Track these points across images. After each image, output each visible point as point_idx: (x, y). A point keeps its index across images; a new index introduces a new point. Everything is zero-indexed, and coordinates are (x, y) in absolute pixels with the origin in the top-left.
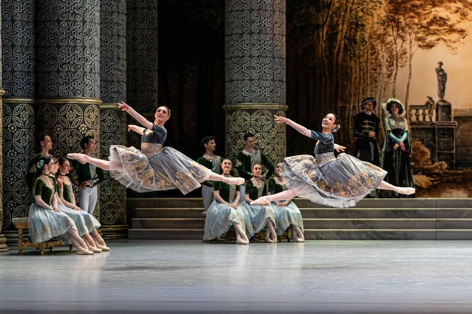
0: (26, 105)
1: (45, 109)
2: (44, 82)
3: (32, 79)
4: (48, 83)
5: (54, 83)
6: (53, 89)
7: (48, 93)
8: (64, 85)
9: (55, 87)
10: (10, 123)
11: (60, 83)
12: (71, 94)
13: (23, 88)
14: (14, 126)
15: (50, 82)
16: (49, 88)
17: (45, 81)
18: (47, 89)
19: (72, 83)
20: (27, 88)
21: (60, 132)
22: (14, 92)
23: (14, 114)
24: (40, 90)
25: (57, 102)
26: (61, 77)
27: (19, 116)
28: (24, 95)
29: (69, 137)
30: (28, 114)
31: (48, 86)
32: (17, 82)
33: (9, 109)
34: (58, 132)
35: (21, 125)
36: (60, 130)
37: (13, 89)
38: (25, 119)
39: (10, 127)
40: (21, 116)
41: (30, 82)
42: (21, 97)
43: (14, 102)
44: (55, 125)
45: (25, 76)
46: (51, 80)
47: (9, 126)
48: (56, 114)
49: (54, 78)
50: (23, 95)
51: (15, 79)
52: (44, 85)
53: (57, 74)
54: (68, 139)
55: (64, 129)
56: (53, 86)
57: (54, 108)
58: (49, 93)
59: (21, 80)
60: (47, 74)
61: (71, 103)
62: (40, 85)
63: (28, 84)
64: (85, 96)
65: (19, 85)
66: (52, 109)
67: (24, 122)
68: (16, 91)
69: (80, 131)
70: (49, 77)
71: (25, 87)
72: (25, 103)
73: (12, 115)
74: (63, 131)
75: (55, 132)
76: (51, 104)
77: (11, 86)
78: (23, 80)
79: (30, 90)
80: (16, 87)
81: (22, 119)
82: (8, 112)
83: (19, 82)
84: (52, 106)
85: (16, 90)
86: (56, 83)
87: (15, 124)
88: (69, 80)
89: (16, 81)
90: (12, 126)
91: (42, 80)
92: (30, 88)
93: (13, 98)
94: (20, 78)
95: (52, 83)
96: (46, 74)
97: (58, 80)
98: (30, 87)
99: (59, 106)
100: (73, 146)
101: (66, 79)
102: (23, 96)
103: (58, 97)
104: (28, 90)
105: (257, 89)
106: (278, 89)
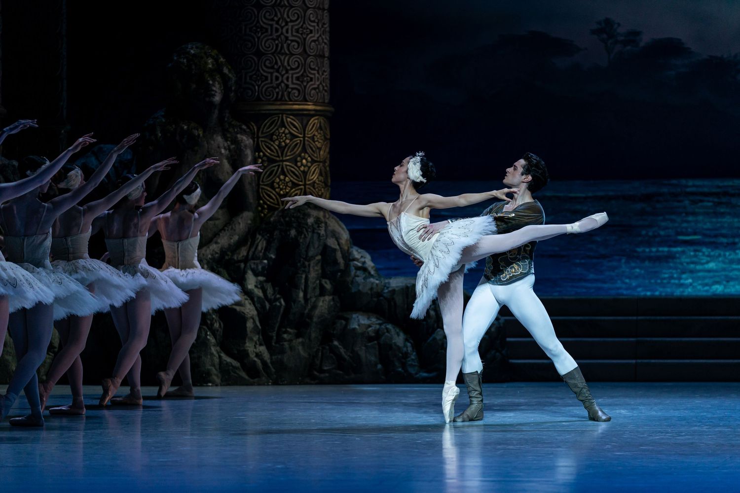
105: (272, 73)
106: (313, 72)
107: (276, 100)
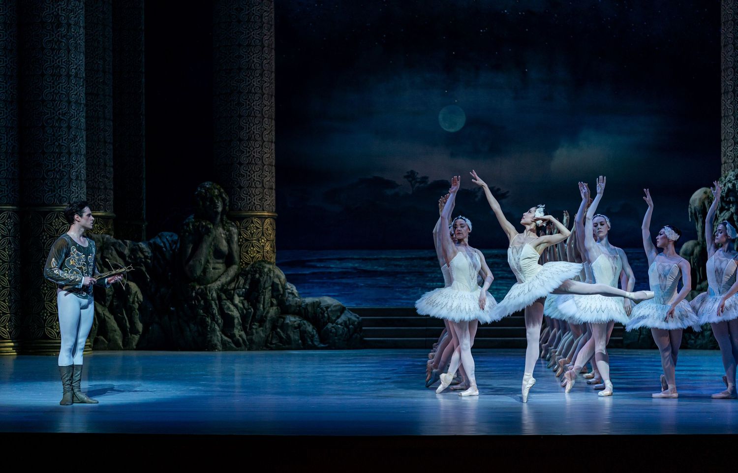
0: (12, 213)
1: (31, 216)
2: (29, 190)
3: (16, 186)
4: (33, 190)
5: (39, 190)
6: (39, 196)
7: (33, 201)
8: (50, 193)
9: (41, 194)
11: (46, 190)
12: (57, 201)
13: (8, 195)
15: (35, 189)
16: (34, 196)
17: (30, 188)
18: (32, 196)
19: (57, 190)
20: (12, 195)
24: (25, 197)
25: (42, 210)
26: (47, 184)
27: (4, 224)
28: (9, 202)
30: (13, 222)
31: (33, 194)
34: (44, 240)
35: (6, 233)
36: (46, 239)
38: (10, 227)
41: (15, 189)
44: (41, 233)
45: (10, 183)
46: (36, 187)
48: (42, 222)
49: (39, 186)
52: (30, 192)
53: (42, 181)
55: (50, 237)
56: (38, 193)
57: (40, 215)
59: (5, 187)
60: (32, 181)
61: (57, 211)
62: (25, 192)
63: (13, 191)
65: (3, 193)
66: (38, 217)
67: (9, 230)
70: (34, 184)
71: (10, 194)
72: (9, 211)
74: (49, 239)
75: (41, 240)
78: (7, 187)
79: (15, 197)
81: (7, 227)
83: (3, 190)
84: (37, 213)
86: (42, 190)
88: (54, 187)
91: (27, 187)
95: (37, 190)
97: (43, 187)
98: (15, 194)
99: (45, 214)
101: (51, 186)
102: (7, 204)
103: (44, 204)
104: (13, 197)
105: (247, 197)
106: (267, 196)
107: (249, 210)
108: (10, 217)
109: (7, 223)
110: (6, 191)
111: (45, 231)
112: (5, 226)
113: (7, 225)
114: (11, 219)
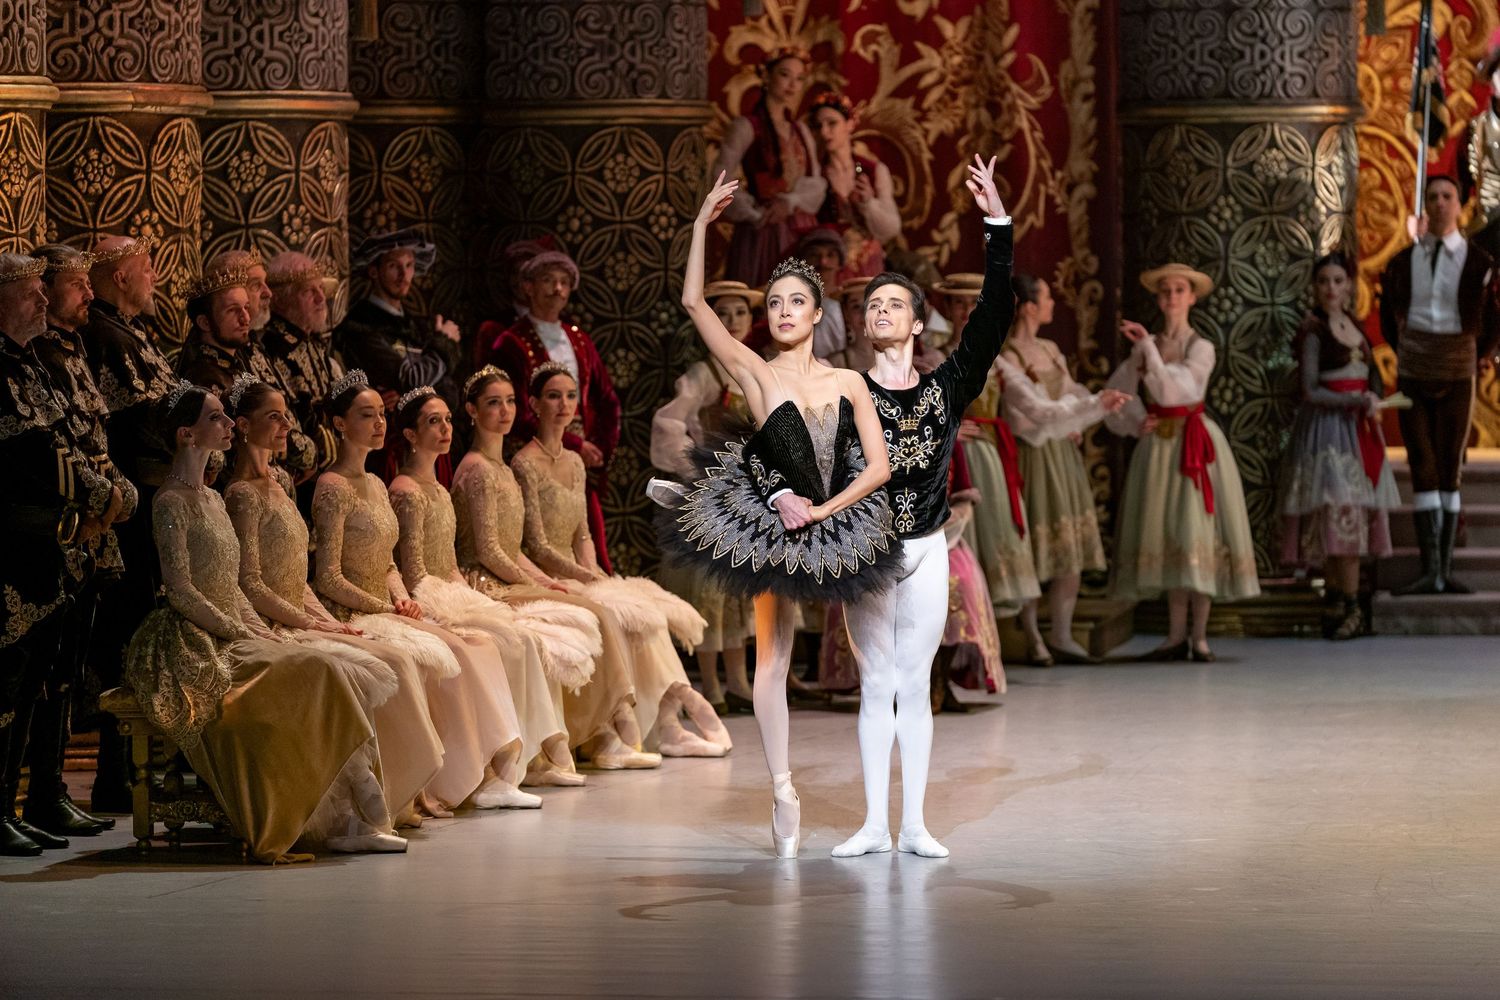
0: (434, 133)
1: (521, 143)
2: (512, 44)
3: (452, 32)
4: (531, 47)
5: (556, 45)
6: (553, 69)
7: (532, 86)
8: (597, 57)
9: (561, 62)
10: (372, 200)
11: (580, 47)
12: (620, 89)
13: (420, 64)
14: (386, 214)
15: (540, 42)
16: (535, 69)
17: (517, 39)
18: (529, 69)
19: (623, 45)
20: (437, 66)
21: (580, 237)
22: (386, 86)
23: (387, 165)
24: (495, 73)
25: (567, 122)
26: (584, 23)
27: (405, 174)
28: (425, 92)
29: (613, 254)
30: (441, 164)
31: (532, 60)
32: (396, 43)
33: (368, 149)
34: (575, 234)
35: (413, 208)
36: (581, 230)
37: (381, 70)
38: (428, 187)
39: (374, 219)
40: (414, 175)
41: (447, 43)
42: (414, 100)
43: (387, 121)
44: (563, 210)
45: (428, 21)
46: (541, 34)
47: (369, 213)
48: (565, 167)
49: (557, 30)
50: (419, 94)
51: (389, 33)
52: (516, 54)
53: (566, 13)
54: (611, 261)
55: (598, 223)
56: (551, 59)
57: (559, 143)
58: (537, 85)
59: (412, 35)
60: (527, 14)
61: (622, 125)
62: (498, 55)
63: (438, 52)
64: (668, 98)
65: (404, 56)
66: (547, 147)
67: (426, 198)
68: (394, 79)
69: (656, 229)
70: (534, 23)
71: (427, 63)
72: (427, 125)
73: (380, 172)
74: (594, 231)
75: (562, 235)
76: (545, 128)
77: (373, 60)
78: (419, 35)
79: (445, 72)
80: (396, 63)
81: (417, 184)
82: (363, 162)
83: (404, 45)
84: (549, 135)
85: (396, 75)
86: (565, 45)
87: (391, 208)
88: (612, 34)
89: (392, 41)
90: (380, 212)
91: (506, 33)
92: (450, 67)
93: (381, 106)
94: (408, 30)
95: (546, 47)
96: (524, 10)
97: (572, 36)
98: (447, 61)
99: (576, 136)
100: (631, 287)
101: (600, 31)
102: (420, 98)
103: (573, 100)
104: (440, 74)
108: (427, 149)
109: (417, 169)
110: (414, 50)
111: (577, 203)
112: (410, 181)
113: (418, 178)
114: (431, 155)
